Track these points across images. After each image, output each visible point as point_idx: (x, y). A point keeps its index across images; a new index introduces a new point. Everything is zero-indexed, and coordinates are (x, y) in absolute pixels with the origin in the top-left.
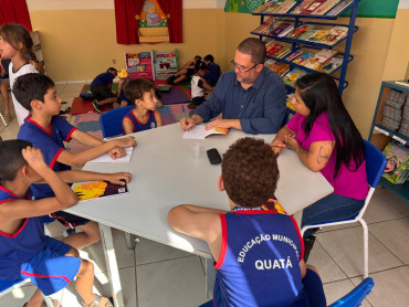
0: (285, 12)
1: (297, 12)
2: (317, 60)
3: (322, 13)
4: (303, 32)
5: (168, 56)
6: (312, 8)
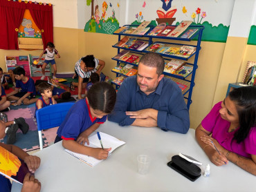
0: (143, 34)
1: (153, 34)
2: (171, 67)
4: (158, 48)
6: (164, 33)
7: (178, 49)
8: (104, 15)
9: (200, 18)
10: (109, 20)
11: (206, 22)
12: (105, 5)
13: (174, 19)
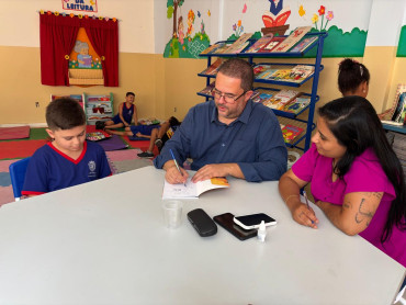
0: (239, 52)
1: (253, 51)
2: (278, 100)
3: (284, 50)
4: (260, 72)
5: (102, 99)
6: (269, 47)
7: (288, 71)
8: (189, 30)
9: (325, 20)
10: (197, 37)
11: (334, 27)
12: (191, 15)
13: (287, 27)
